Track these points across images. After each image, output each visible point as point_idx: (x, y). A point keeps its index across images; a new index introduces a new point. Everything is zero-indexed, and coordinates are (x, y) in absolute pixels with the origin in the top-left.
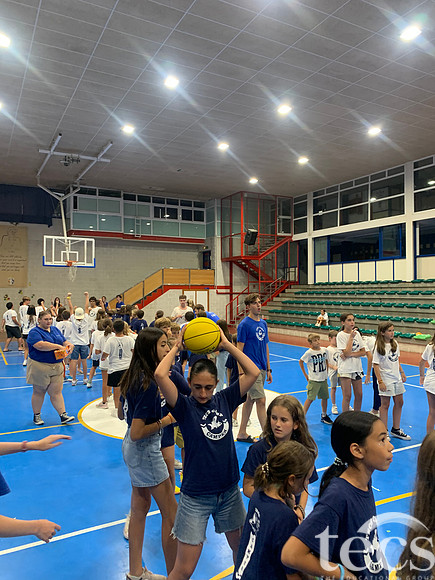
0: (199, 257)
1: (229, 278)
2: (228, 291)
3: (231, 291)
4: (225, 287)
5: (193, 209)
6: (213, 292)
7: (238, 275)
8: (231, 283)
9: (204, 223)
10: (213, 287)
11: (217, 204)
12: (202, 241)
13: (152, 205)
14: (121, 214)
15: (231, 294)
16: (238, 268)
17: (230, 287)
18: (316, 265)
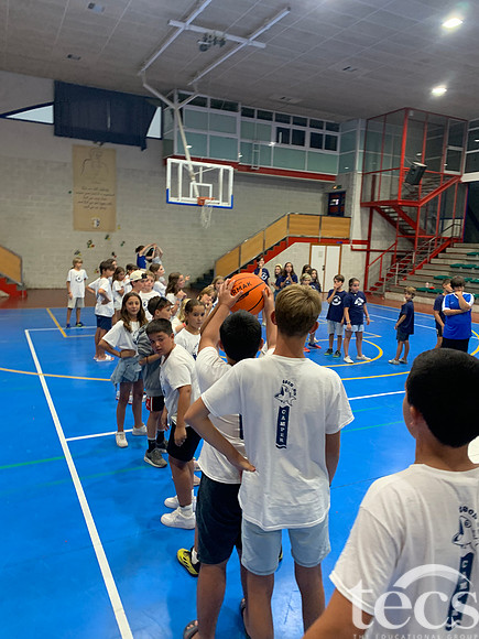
0: (323, 199)
1: (367, 229)
2: (365, 247)
3: (369, 247)
4: (361, 242)
5: (324, 132)
6: (347, 247)
7: (379, 226)
8: (369, 237)
9: (337, 153)
10: (347, 241)
11: (360, 127)
12: (332, 178)
13: (275, 125)
14: (237, 136)
15: (368, 251)
16: (380, 217)
17: (368, 243)
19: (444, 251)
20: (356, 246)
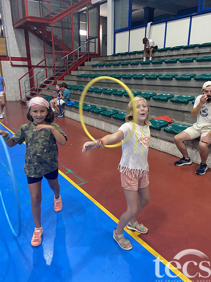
1: (24, 48)
4: (22, 59)
6: (6, 63)
8: (29, 56)
10: (6, 58)
15: (30, 67)
17: (28, 59)
18: (116, 32)
19: (83, 65)
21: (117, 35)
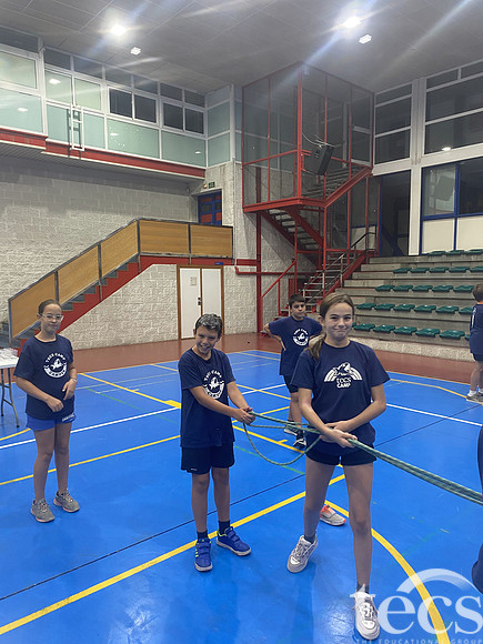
0: (191, 203)
1: (255, 246)
2: (254, 269)
3: (259, 269)
4: (249, 262)
5: (183, 104)
6: (230, 270)
8: (259, 255)
9: (205, 137)
10: (230, 261)
15: (259, 275)
17: (258, 262)
18: (423, 219)
19: (358, 270)
20: (242, 268)
21: (426, 224)
